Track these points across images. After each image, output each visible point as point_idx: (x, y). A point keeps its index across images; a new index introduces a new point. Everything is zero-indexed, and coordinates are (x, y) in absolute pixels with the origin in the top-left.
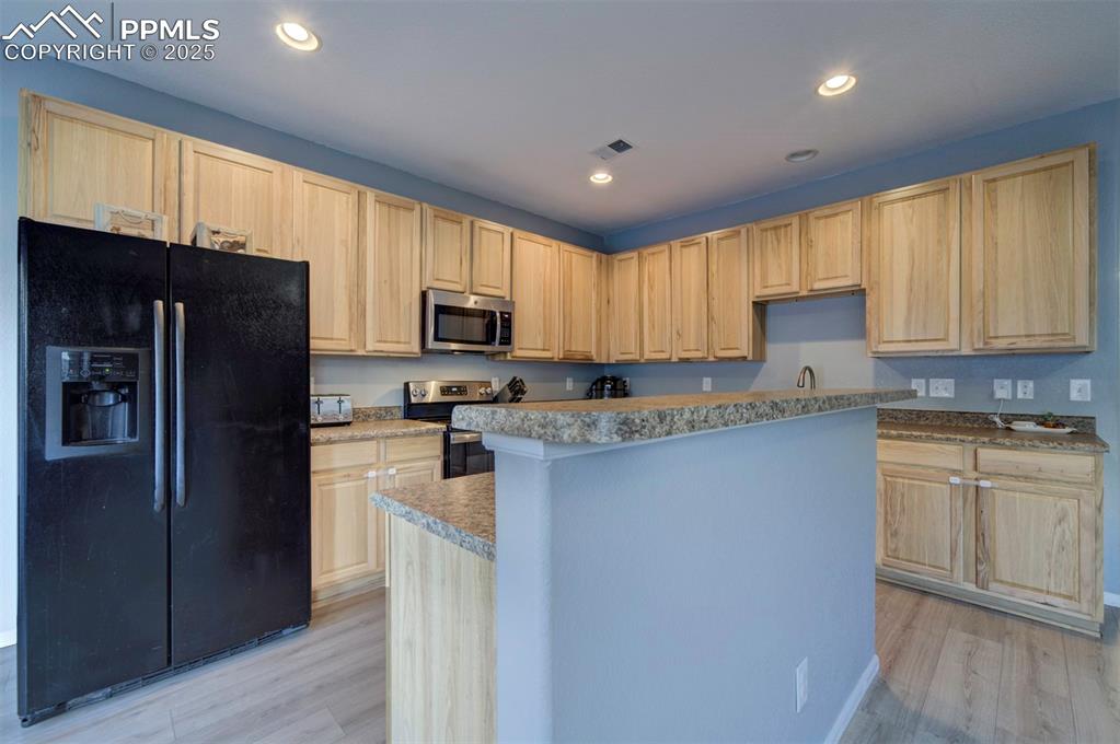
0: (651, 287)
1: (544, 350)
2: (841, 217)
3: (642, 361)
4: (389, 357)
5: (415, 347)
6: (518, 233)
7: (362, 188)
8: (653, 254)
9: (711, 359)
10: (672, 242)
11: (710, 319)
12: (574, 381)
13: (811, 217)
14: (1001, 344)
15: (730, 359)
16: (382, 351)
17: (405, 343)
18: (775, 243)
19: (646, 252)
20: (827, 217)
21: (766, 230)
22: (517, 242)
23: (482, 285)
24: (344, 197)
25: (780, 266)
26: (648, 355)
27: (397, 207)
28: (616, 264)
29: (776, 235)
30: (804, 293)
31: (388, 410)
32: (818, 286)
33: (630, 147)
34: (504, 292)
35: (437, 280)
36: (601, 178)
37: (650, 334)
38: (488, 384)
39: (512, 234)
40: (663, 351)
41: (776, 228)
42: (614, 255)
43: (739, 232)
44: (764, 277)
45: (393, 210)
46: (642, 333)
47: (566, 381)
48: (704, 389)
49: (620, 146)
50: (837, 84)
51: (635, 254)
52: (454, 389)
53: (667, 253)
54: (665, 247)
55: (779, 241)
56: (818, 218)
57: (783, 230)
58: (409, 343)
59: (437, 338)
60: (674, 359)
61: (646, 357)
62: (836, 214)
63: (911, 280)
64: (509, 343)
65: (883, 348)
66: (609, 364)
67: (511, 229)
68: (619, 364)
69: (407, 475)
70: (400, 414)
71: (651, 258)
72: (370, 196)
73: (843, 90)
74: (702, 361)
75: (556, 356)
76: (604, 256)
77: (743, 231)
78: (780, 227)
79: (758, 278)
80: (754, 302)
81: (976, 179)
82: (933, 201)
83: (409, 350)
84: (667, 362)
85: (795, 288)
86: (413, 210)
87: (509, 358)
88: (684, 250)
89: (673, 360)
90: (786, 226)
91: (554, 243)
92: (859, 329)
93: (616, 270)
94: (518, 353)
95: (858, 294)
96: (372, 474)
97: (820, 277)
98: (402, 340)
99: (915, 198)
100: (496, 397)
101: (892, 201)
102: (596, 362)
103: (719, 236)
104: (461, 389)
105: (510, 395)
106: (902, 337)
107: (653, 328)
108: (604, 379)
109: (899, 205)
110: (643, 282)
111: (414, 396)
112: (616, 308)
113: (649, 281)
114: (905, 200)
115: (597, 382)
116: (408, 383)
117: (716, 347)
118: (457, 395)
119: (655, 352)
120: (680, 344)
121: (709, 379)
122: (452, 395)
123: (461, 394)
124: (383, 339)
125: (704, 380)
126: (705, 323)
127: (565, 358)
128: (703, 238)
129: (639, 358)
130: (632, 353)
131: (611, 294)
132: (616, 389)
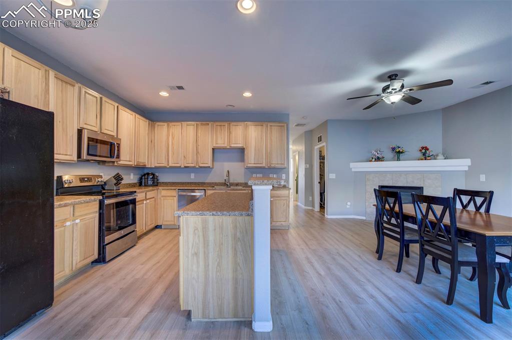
0: (173, 138)
1: (129, 161)
2: (239, 126)
3: (168, 167)
4: (60, 162)
5: (75, 157)
6: (120, 107)
7: (47, 68)
8: (174, 125)
9: (197, 167)
10: (182, 122)
11: (197, 152)
12: (134, 175)
13: (231, 124)
14: (273, 165)
15: (204, 167)
17: (69, 155)
19: (171, 124)
20: (235, 125)
21: (217, 125)
22: (120, 111)
23: (106, 129)
24: (37, 70)
25: (221, 138)
27: (66, 83)
28: (156, 125)
29: (221, 128)
30: (228, 147)
32: (232, 145)
33: (183, 89)
34: (114, 134)
35: (86, 124)
36: (164, 94)
37: (172, 156)
38: (101, 177)
39: (118, 107)
40: (178, 163)
41: (220, 126)
42: (155, 122)
43: (208, 124)
44: (216, 141)
45: (64, 84)
46: (168, 156)
47: (130, 175)
48: (192, 178)
49: (180, 88)
50: (247, 94)
51: (166, 124)
52: (86, 179)
53: (180, 126)
54: (180, 124)
55: (221, 130)
56: (233, 125)
58: (71, 155)
59: (88, 154)
60: (182, 166)
61: (170, 165)
62: (237, 125)
63: (255, 147)
64: (119, 158)
65: (249, 165)
66: (151, 168)
67: (117, 104)
68: (156, 168)
69: (84, 222)
71: (173, 127)
72: (52, 74)
73: (249, 96)
74: (194, 167)
75: (133, 164)
76: (150, 122)
77: (210, 124)
78: (222, 126)
79: (214, 141)
80: (212, 148)
81: (269, 124)
82: (260, 127)
83: (72, 159)
84: (180, 167)
85: (226, 145)
86: (74, 86)
87: (116, 164)
88: (188, 126)
90: (224, 126)
91: (134, 114)
92: (242, 159)
93: (156, 129)
94: (121, 162)
95: (242, 150)
96: (68, 223)
97: (234, 143)
99: (256, 125)
100: (105, 183)
101: (251, 125)
102: (147, 167)
103: (202, 124)
104: (89, 179)
105: (115, 182)
106: (253, 163)
107: (174, 154)
108: (148, 174)
109: (253, 127)
110: (169, 135)
111: (66, 183)
112: (156, 144)
113: (172, 135)
114: (254, 125)
115: (144, 175)
116: (60, 176)
117: (199, 163)
118: (88, 182)
119: (174, 163)
120: (185, 161)
121: (193, 174)
122: (85, 182)
123: (90, 182)
125: (191, 174)
126: (195, 154)
127: (137, 165)
128: (196, 123)
129: (166, 165)
130: (163, 164)
131: (153, 138)
132: (155, 178)
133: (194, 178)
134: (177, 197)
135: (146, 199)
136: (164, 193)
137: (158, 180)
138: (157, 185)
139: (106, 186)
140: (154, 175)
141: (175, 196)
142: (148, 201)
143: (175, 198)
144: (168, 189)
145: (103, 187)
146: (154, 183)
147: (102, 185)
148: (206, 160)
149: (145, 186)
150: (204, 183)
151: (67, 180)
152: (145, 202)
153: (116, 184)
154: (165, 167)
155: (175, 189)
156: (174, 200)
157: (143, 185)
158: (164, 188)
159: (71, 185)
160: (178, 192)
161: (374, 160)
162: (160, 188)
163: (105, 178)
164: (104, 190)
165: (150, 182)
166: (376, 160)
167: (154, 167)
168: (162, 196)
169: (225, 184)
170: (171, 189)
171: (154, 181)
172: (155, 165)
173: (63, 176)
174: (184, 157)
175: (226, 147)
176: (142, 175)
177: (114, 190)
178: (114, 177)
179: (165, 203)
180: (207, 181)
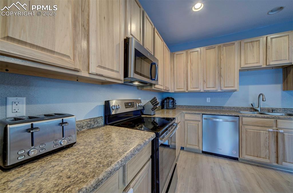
0: (191, 64)
3: (187, 91)
5: (121, 75)
6: (156, 29)
9: (219, 90)
10: (202, 47)
13: (269, 38)
16: (102, 76)
17: (116, 71)
18: (251, 47)
19: (189, 51)
21: (247, 43)
22: (156, 33)
25: (253, 56)
26: (190, 89)
28: (175, 55)
29: (252, 44)
30: (265, 66)
31: (95, 120)
32: (272, 63)
37: (191, 82)
38: (140, 101)
39: (154, 28)
40: (197, 88)
41: (252, 42)
42: (173, 53)
43: (234, 44)
44: (245, 60)
46: (187, 81)
51: (184, 52)
52: (130, 104)
53: (199, 52)
54: (198, 49)
55: (253, 47)
57: (255, 42)
58: (118, 72)
59: (135, 71)
61: (189, 90)
67: (154, 26)
70: (102, 122)
71: (192, 53)
74: (215, 91)
75: (163, 88)
76: (170, 53)
78: (254, 41)
79: (243, 61)
80: (240, 70)
83: (119, 78)
84: (199, 93)
89: (201, 91)
90: (257, 41)
91: (163, 40)
93: (175, 58)
94: (157, 86)
97: (273, 60)
98: (115, 69)
100: (143, 107)
102: (169, 92)
103: (224, 46)
104: (132, 104)
105: (152, 106)
107: (193, 79)
108: (168, 98)
110: (188, 62)
111: (113, 109)
112: (175, 72)
113: (190, 62)
115: (166, 99)
116: (108, 101)
117: (222, 86)
118: (132, 107)
119: (193, 88)
120: (205, 86)
121: (210, 98)
122: (129, 108)
123: (133, 107)
124: (103, 66)
125: (207, 98)
126: (217, 77)
127: (165, 90)
128: (217, 46)
129: (185, 90)
130: (182, 89)
131: (173, 66)
132: (174, 102)
133: (209, 102)
136: (187, 117)
137: (176, 104)
138: (175, 108)
139: (144, 111)
140: (173, 99)
141: (200, 121)
143: (200, 123)
144: (192, 113)
145: (141, 112)
146: (173, 106)
147: (141, 110)
149: (167, 109)
151: (114, 106)
153: (153, 109)
154: (184, 92)
155: (199, 114)
156: (198, 125)
157: (166, 108)
158: (188, 112)
159: (118, 112)
162: (183, 112)
163: (143, 103)
164: (143, 114)
165: (171, 106)
167: (173, 92)
168: (186, 120)
169: (253, 110)
170: (195, 114)
171: (173, 104)
172: (175, 91)
173: (110, 101)
174: (204, 81)
175: (261, 66)
176: (164, 99)
177: (151, 115)
178: (151, 101)
179: (188, 127)
180: (225, 105)
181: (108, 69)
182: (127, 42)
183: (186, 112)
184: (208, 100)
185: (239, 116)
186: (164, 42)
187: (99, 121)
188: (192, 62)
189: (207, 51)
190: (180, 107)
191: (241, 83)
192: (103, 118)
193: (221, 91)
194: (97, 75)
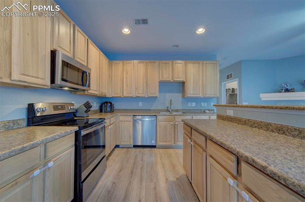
0: (127, 73)
1: (96, 91)
2: (180, 64)
3: (123, 97)
5: (47, 82)
6: (90, 40)
9: (147, 96)
10: (134, 61)
11: (147, 85)
12: (96, 103)
13: (174, 62)
15: (152, 97)
18: (165, 67)
19: (125, 62)
20: (177, 63)
21: (163, 63)
22: (90, 44)
23: (78, 58)
25: (166, 73)
26: (125, 95)
28: (113, 64)
29: (165, 65)
30: (172, 81)
32: (175, 79)
34: (85, 63)
35: (59, 46)
36: (126, 31)
37: (126, 88)
38: (73, 105)
39: (88, 40)
40: (131, 94)
41: (165, 63)
44: (162, 75)
46: (123, 87)
47: (94, 103)
49: (145, 21)
51: (121, 62)
52: (60, 107)
53: (132, 64)
55: (166, 67)
58: (43, 79)
59: (63, 80)
61: (124, 95)
63: (194, 81)
64: (89, 87)
65: (189, 95)
67: (87, 37)
68: (113, 98)
70: (25, 123)
71: (127, 64)
73: (202, 32)
74: (144, 97)
75: (98, 93)
76: (109, 60)
77: (157, 62)
79: (161, 76)
80: (159, 82)
82: (197, 65)
84: (132, 97)
85: (170, 79)
89: (134, 97)
90: (168, 63)
91: (99, 50)
93: (113, 66)
94: (91, 91)
95: (183, 84)
96: (37, 172)
97: (176, 77)
99: (194, 63)
100: (76, 110)
101: (190, 63)
102: (107, 96)
103: (150, 62)
104: (63, 107)
105: (85, 109)
106: (192, 93)
107: (127, 86)
108: (107, 102)
109: (191, 65)
110: (124, 71)
111: (39, 112)
112: (113, 78)
113: (126, 71)
114: (192, 63)
115: (104, 103)
116: (32, 104)
117: (148, 93)
118: (61, 110)
119: (128, 94)
120: (137, 92)
121: (141, 102)
122: (59, 110)
123: (63, 110)
124: (26, 74)
125: (140, 103)
126: (145, 86)
127: (101, 95)
128: (145, 61)
129: (121, 96)
130: (119, 94)
131: (111, 74)
132: (112, 106)
133: (141, 105)
134: (132, 122)
135: (110, 125)
136: (122, 118)
137: (114, 107)
138: (113, 112)
139: (77, 114)
140: (111, 103)
141: (131, 121)
142: (111, 126)
143: (131, 123)
144: (125, 115)
145: (74, 114)
146: (111, 110)
147: (73, 113)
148: (155, 91)
149: (105, 112)
150: (150, 110)
151: (40, 109)
152: (110, 127)
153: (86, 111)
154: (120, 97)
155: (131, 115)
156: (130, 124)
158: (122, 114)
159: (44, 114)
160: (133, 118)
161: (283, 91)
162: (118, 114)
163: (76, 106)
164: (76, 117)
165: (109, 109)
166: (285, 91)
167: (111, 97)
168: (120, 121)
169: (168, 111)
170: (128, 115)
171: (111, 108)
172: (113, 96)
173: (34, 104)
174: (136, 88)
175: (170, 80)
176: (102, 103)
177: (84, 117)
178: (84, 105)
179: (122, 127)
180: (152, 108)
181: (33, 77)
182: (53, 54)
183: (120, 114)
184: (140, 104)
185: (156, 116)
186: (101, 52)
187: (20, 122)
188: (127, 71)
189: (139, 64)
190: (118, 111)
191: (160, 91)
192: (26, 120)
193: (147, 97)
194: (19, 81)
